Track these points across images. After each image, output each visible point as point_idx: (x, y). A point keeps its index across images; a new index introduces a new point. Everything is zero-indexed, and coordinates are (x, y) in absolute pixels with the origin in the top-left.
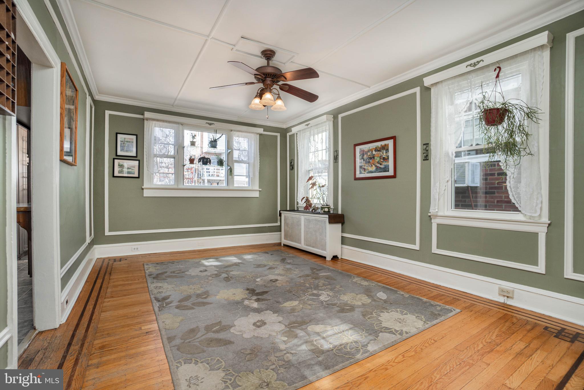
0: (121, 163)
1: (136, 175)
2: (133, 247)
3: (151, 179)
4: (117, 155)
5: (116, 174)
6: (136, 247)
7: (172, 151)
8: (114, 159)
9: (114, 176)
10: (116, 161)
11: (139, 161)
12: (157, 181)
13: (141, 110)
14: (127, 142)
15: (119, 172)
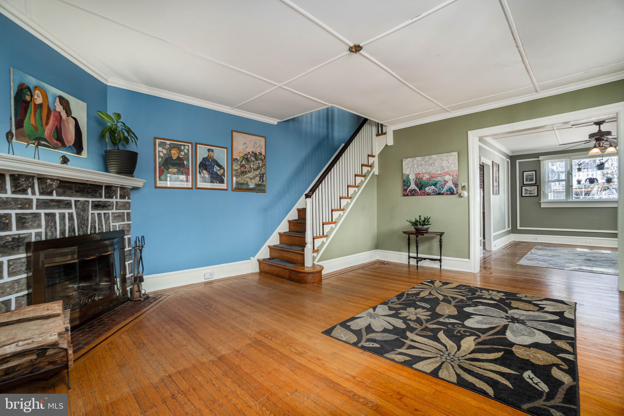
0: (527, 189)
1: (536, 194)
2: (534, 237)
3: (546, 196)
4: (523, 184)
5: (523, 195)
6: (536, 238)
7: (563, 176)
8: (522, 186)
9: (522, 196)
10: (524, 188)
11: (538, 186)
12: (551, 197)
13: (537, 155)
14: (530, 175)
15: (525, 194)
